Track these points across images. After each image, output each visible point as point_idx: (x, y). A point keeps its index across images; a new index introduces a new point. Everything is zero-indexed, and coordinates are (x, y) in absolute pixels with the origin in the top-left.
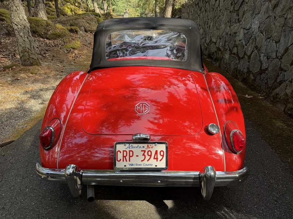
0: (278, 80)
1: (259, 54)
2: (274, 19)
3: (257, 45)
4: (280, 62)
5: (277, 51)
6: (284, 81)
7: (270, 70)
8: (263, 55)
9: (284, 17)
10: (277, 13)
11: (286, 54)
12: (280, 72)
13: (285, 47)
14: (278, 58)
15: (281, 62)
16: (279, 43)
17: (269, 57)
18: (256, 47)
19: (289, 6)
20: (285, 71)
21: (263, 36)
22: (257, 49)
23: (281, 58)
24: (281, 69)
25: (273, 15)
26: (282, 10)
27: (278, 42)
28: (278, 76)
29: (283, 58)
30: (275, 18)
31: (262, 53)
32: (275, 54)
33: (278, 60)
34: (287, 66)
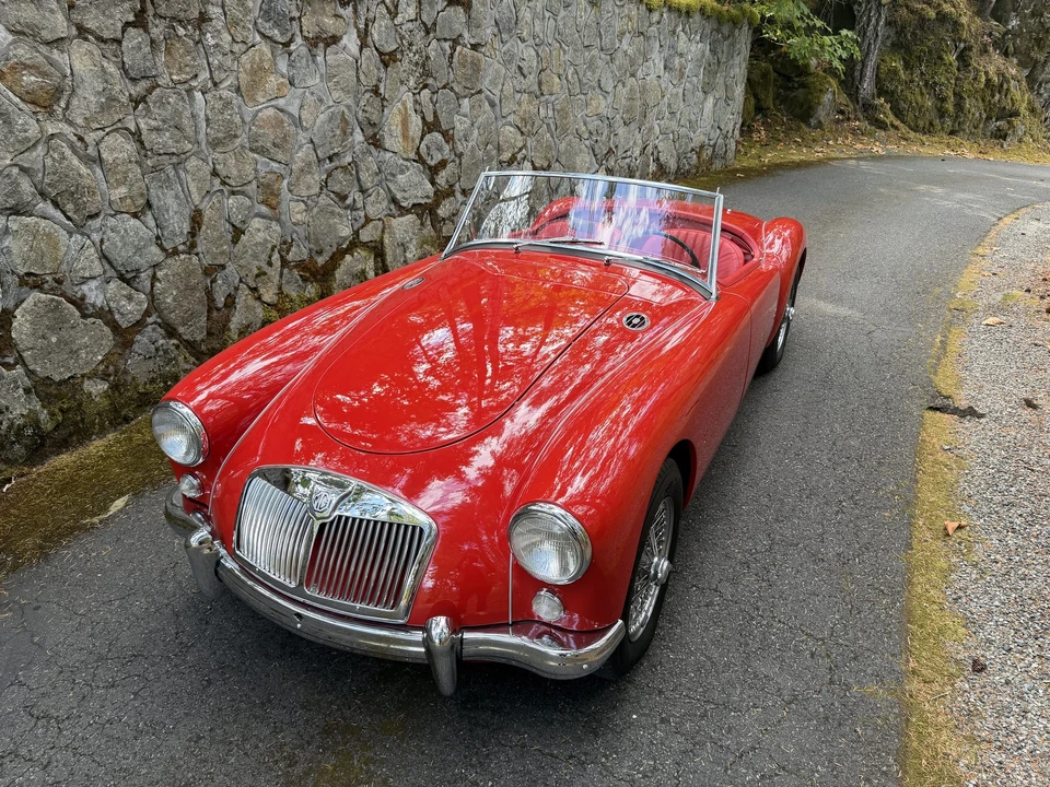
0: (220, 300)
1: (63, 295)
2: (79, 144)
3: (22, 270)
4: (195, 258)
5: (158, 238)
6: (237, 289)
7: (174, 300)
8: (93, 284)
9: (127, 129)
10: (80, 121)
11: (204, 228)
12: (209, 281)
13: (187, 212)
14: (176, 252)
15: (197, 254)
16: (149, 213)
17: (129, 276)
18: (31, 281)
19: (127, 94)
20: (223, 267)
21: (43, 223)
22: (38, 287)
23: (193, 245)
24: (211, 271)
25: (67, 130)
26: (103, 108)
27: (143, 212)
28: (209, 293)
29: (199, 242)
30: (81, 139)
31: (85, 280)
32: (155, 249)
33: (182, 257)
34: (223, 253)
